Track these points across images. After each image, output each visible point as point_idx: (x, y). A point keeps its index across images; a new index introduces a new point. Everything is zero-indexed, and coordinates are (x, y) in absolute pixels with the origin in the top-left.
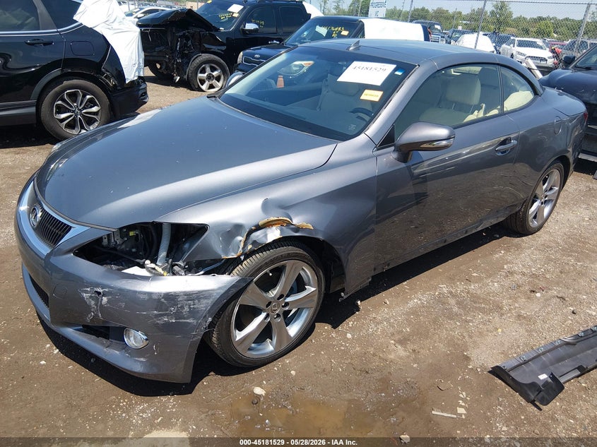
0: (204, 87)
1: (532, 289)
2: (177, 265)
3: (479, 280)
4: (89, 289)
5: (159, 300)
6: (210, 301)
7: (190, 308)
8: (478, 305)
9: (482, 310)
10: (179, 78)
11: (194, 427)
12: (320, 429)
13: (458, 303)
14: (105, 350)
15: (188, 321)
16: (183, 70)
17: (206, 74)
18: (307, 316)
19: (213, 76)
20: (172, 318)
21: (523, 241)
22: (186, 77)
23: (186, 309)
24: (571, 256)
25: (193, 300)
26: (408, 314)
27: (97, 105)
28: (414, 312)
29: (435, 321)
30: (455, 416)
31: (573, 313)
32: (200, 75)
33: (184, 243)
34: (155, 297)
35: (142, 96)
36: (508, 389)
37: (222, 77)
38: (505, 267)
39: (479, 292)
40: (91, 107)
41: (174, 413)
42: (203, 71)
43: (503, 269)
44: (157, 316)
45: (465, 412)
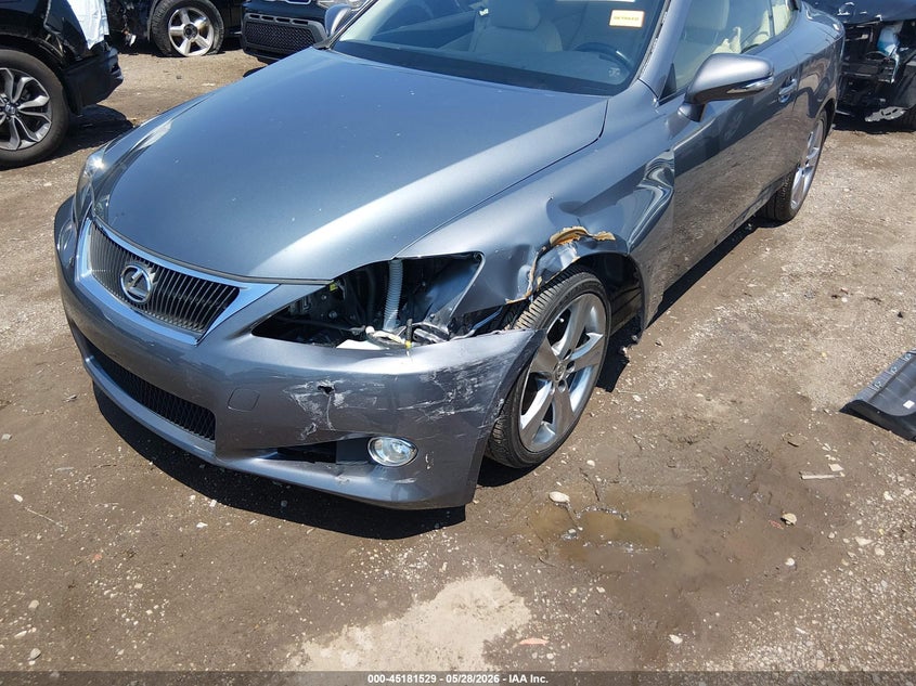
0: (182, 49)
1: (832, 293)
2: (419, 327)
3: (761, 292)
4: (305, 386)
5: (431, 382)
6: (501, 374)
7: (473, 389)
8: (779, 326)
9: (787, 332)
10: (134, 37)
11: (502, 566)
12: (673, 530)
13: (754, 327)
14: (337, 478)
15: (472, 409)
16: (139, 21)
17: (183, 25)
18: (590, 378)
19: (195, 28)
20: (450, 409)
21: (783, 230)
22: (147, 34)
23: (469, 391)
24: (855, 242)
25: (477, 375)
26: (696, 354)
27: (43, 94)
28: (703, 349)
29: (738, 357)
30: (830, 476)
31: (900, 315)
32: (172, 29)
33: (427, 289)
34: (425, 379)
35: (113, 70)
36: (876, 428)
37: (211, 29)
38: (784, 269)
39: (770, 308)
40: (32, 98)
41: (459, 552)
42: (177, 22)
43: (782, 272)
44: (429, 409)
45: (841, 469)
